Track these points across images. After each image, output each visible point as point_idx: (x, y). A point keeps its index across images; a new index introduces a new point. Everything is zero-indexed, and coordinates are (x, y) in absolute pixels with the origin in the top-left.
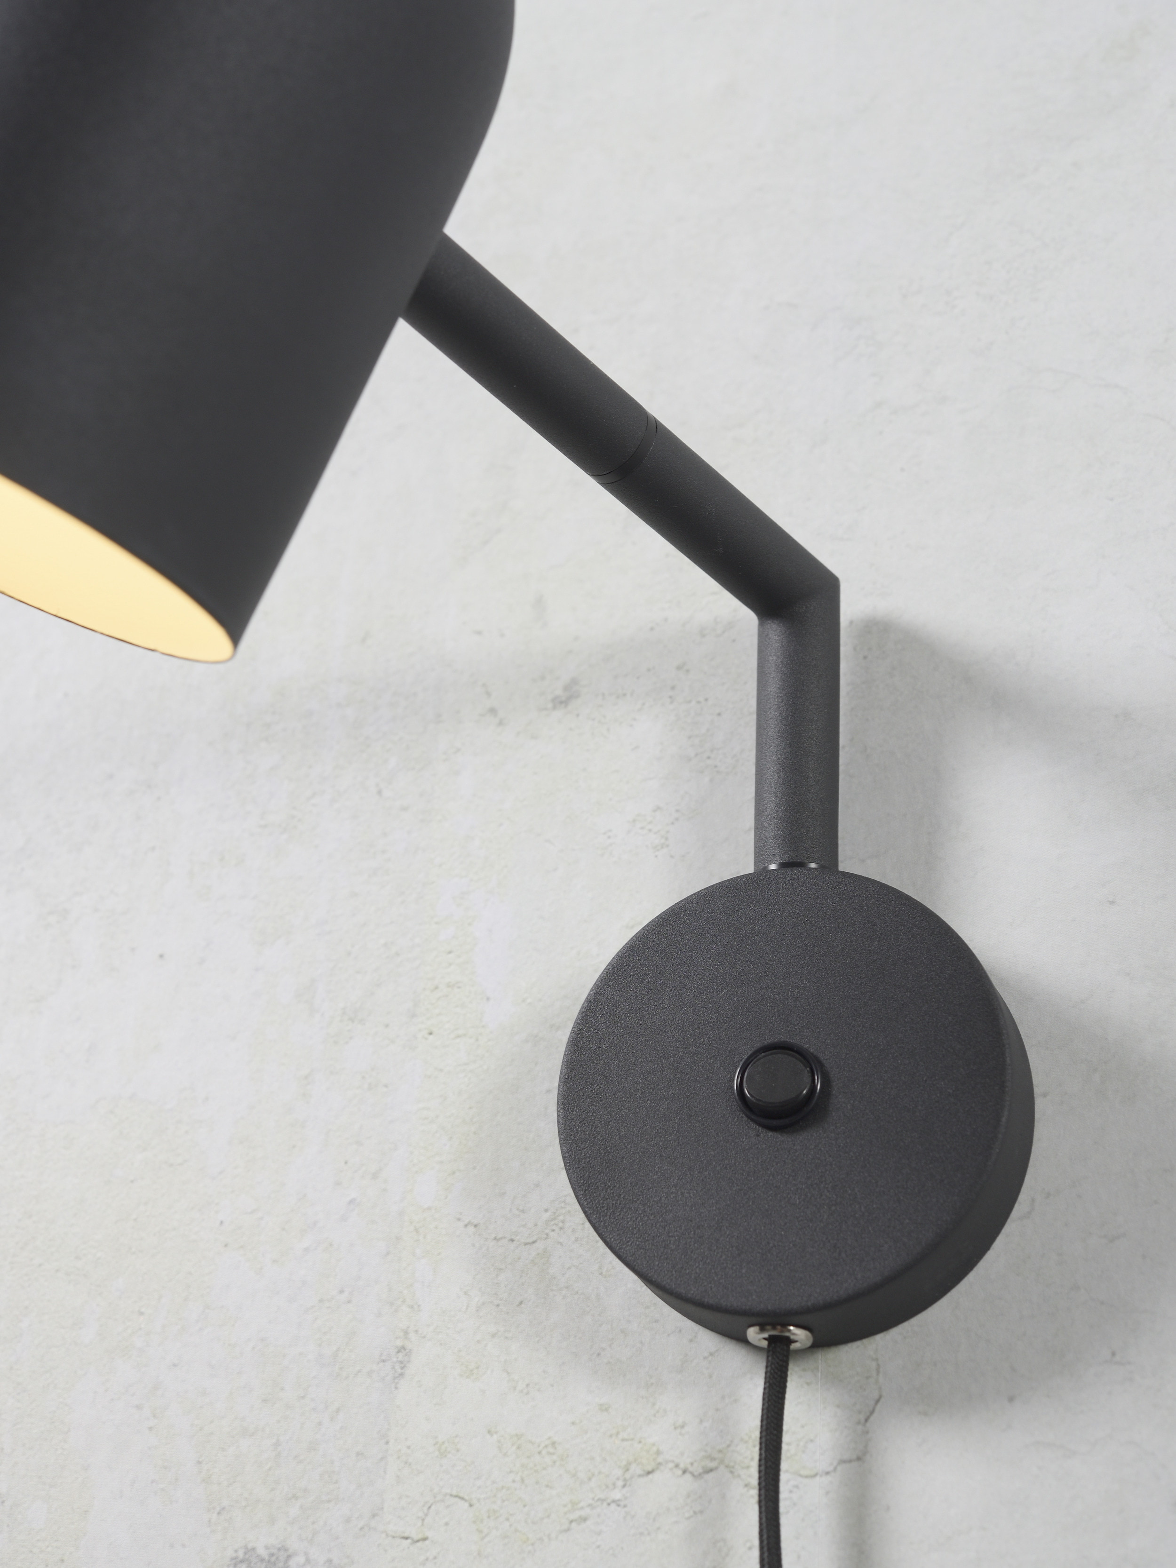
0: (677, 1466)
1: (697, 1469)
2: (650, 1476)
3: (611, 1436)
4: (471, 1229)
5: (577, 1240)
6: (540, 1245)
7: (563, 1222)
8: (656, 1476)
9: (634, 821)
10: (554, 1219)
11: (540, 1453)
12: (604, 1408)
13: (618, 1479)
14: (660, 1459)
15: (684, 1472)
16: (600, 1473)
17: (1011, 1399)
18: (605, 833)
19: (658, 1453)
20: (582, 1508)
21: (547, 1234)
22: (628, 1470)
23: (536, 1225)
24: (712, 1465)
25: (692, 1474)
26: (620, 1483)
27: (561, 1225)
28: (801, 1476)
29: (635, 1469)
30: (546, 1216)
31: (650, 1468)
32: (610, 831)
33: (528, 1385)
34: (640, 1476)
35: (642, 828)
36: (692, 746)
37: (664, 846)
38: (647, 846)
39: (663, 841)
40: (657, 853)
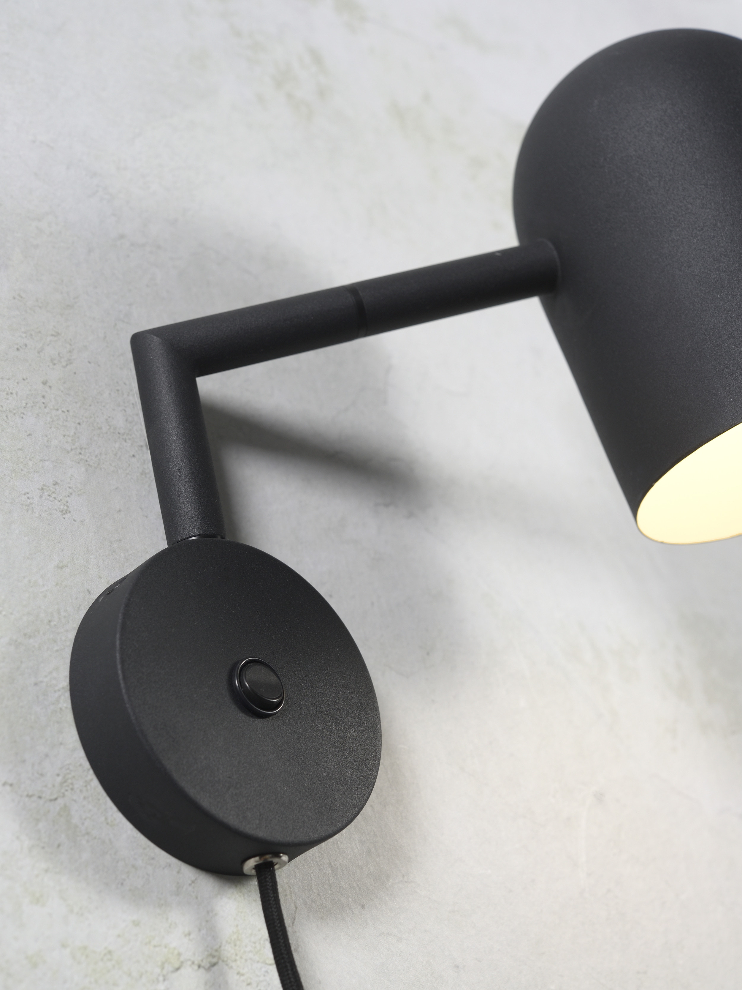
0: (193, 963)
1: (206, 964)
2: (179, 972)
3: (146, 944)
4: (8, 788)
5: (85, 798)
6: (61, 801)
7: (72, 784)
8: (182, 971)
10: (65, 782)
11: (102, 960)
12: (136, 924)
13: (159, 975)
14: (182, 959)
15: (199, 966)
16: (146, 972)
18: (24, 494)
19: (179, 954)
21: (64, 794)
22: (163, 968)
23: (54, 786)
24: (214, 960)
25: (204, 967)
26: (161, 978)
27: (71, 786)
28: (266, 964)
29: (168, 967)
30: (59, 779)
31: (177, 965)
32: (28, 493)
34: (172, 972)
36: (67, 442)
37: (67, 512)
38: (56, 509)
39: (66, 508)
40: (64, 516)
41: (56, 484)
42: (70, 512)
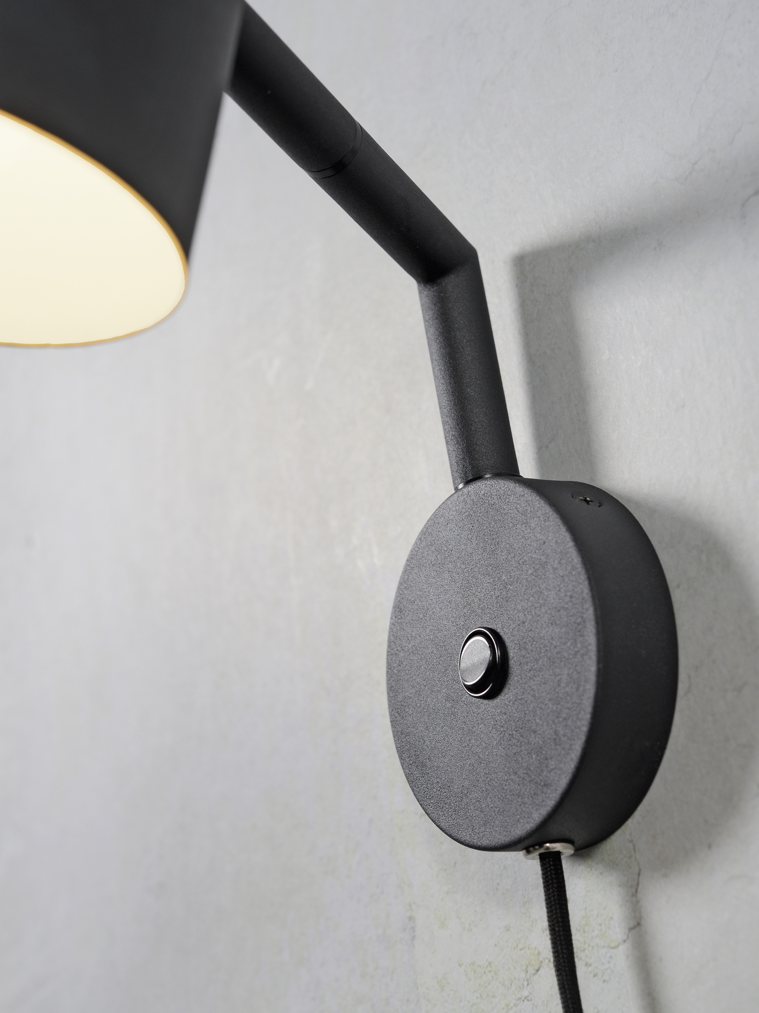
2: (539, 973)
3: (514, 949)
8: (542, 971)
12: (507, 929)
13: (524, 980)
14: (541, 959)
16: (515, 978)
17: (710, 847)
19: (539, 954)
20: (512, 1008)
22: (527, 972)
26: (526, 983)
28: (611, 948)
29: (531, 970)
31: (537, 968)
33: (470, 924)
34: (534, 974)
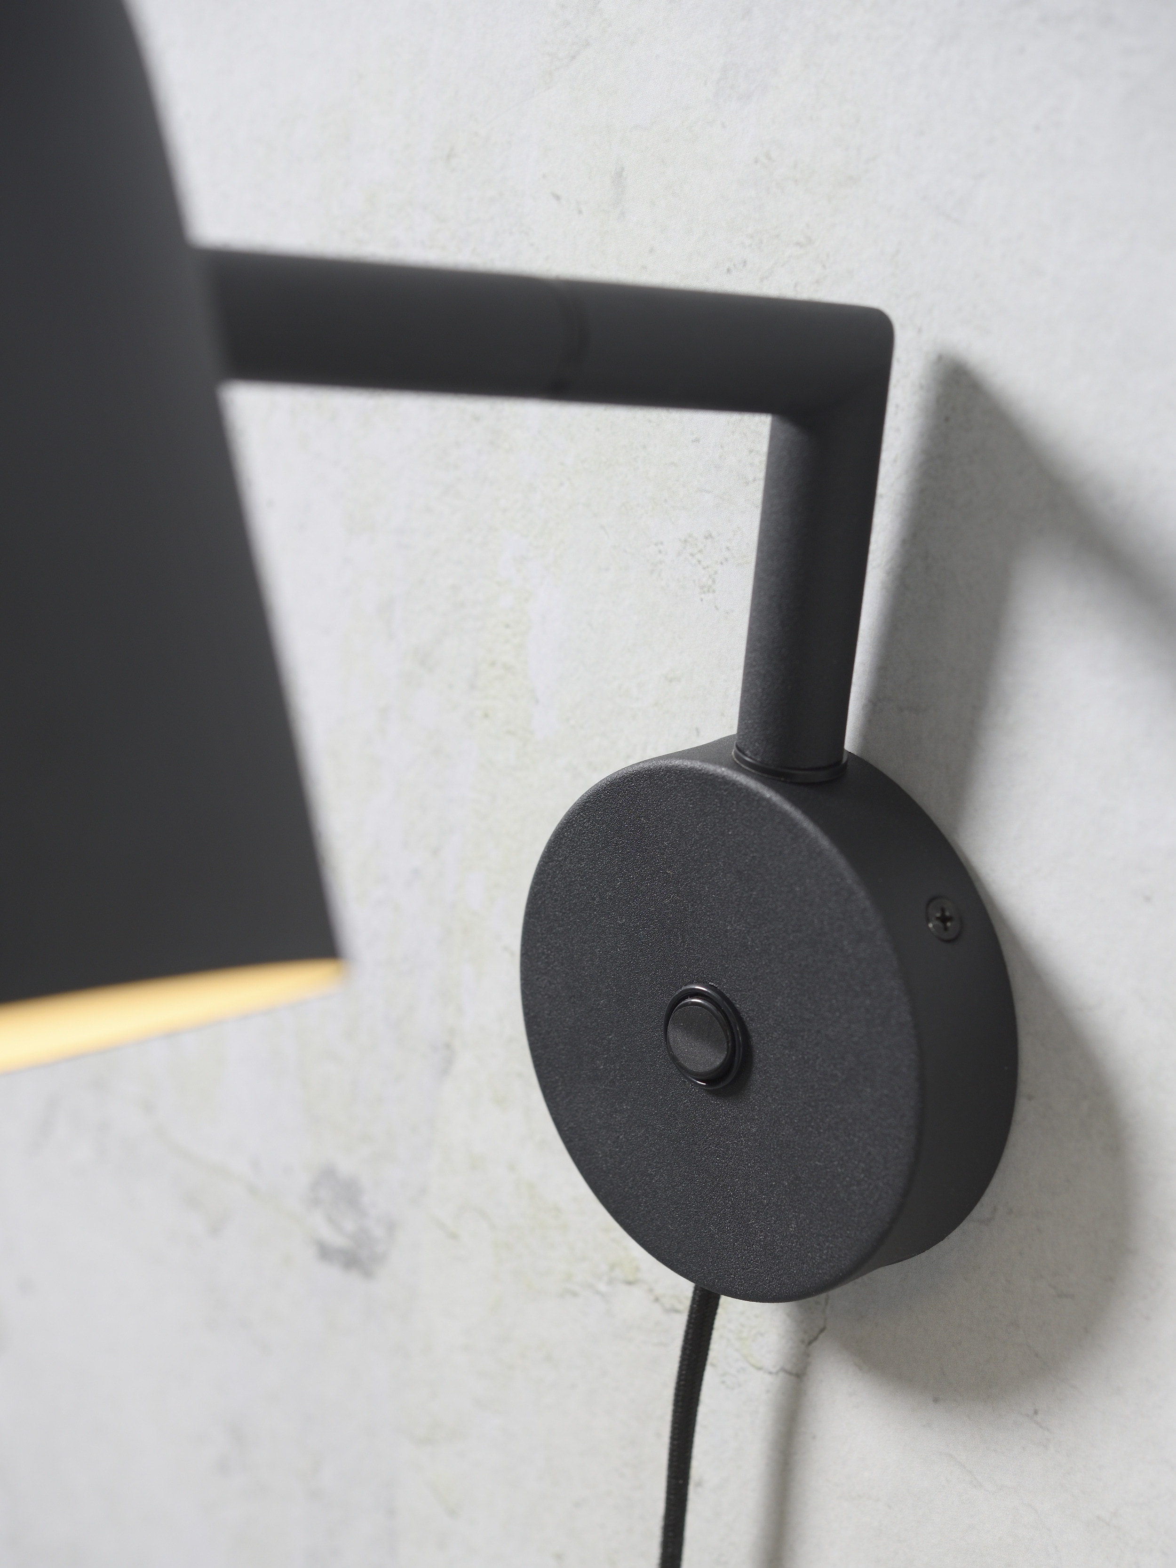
0: (651, 1290)
1: (667, 1303)
2: (629, 1287)
8: (635, 1290)
9: (685, 541)
11: (546, 1211)
13: (604, 1274)
14: (639, 1276)
15: (656, 1299)
16: (591, 1259)
18: (656, 544)
19: (638, 1269)
20: (575, 1284)
22: (613, 1270)
24: (679, 1307)
25: (662, 1305)
26: (606, 1279)
29: (619, 1272)
31: (630, 1279)
32: (662, 543)
34: (622, 1282)
35: (692, 555)
36: (752, 465)
37: (710, 590)
38: (694, 581)
39: (710, 582)
40: (703, 596)
41: (709, 536)
42: (714, 591)
